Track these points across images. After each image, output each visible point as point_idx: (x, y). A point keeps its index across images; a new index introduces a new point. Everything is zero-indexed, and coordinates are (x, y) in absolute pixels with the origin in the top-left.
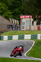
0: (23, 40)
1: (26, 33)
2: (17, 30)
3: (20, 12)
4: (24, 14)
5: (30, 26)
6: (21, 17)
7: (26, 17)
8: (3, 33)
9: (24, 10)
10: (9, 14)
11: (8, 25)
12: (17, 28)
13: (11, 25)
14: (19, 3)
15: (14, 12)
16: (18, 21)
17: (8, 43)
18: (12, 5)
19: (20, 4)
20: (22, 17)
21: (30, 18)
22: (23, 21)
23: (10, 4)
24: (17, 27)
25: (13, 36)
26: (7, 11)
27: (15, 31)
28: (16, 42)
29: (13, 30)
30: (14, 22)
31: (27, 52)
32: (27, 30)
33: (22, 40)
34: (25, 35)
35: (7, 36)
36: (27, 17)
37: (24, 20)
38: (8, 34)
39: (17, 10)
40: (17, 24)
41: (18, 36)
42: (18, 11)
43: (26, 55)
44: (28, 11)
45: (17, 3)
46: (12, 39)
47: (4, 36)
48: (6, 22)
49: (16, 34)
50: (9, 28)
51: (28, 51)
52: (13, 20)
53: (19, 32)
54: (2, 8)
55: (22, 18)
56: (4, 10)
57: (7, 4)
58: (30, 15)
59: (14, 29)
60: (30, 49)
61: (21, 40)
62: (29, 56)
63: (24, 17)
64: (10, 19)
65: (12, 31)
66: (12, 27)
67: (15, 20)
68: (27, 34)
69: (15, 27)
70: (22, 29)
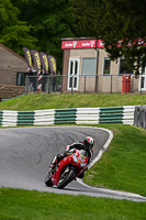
0: (72, 126)
1: (82, 101)
5: (97, 78)
6: (67, 45)
7: (84, 45)
11: (18, 73)
16: (53, 60)
17: (17, 136)
20: (70, 45)
21: (96, 47)
22: (72, 59)
25: (37, 112)
26: (16, 24)
27: (43, 94)
28: (46, 135)
29: (35, 89)
30: (39, 64)
32: (85, 92)
33: (68, 126)
34: (80, 110)
35: (15, 113)
36: (88, 44)
37: (74, 57)
38: (17, 105)
41: (52, 111)
42: (56, 25)
43: (82, 180)
46: (31, 124)
47: (6, 113)
48: (11, 61)
49: (49, 105)
50: (23, 83)
53: (57, 96)
55: (69, 49)
56: (5, 18)
59: (39, 87)
60: (97, 159)
61: (63, 126)
62: (93, 185)
63: (75, 43)
64: (28, 52)
65: (32, 96)
66: (34, 81)
67: (44, 57)
68: (87, 106)
70: (69, 89)
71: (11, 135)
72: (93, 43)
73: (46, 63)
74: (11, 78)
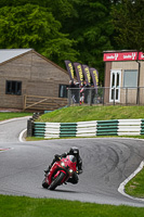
0: (114, 138)
1: (124, 113)
2: (92, 102)
3: (103, 38)
4: (117, 47)
5: (138, 89)
6: (108, 58)
7: (125, 57)
8: (42, 112)
9: (116, 33)
10: (65, 48)
11: (60, 86)
12: (93, 97)
13: (73, 85)
14: (99, 9)
15: (81, 39)
16: (95, 72)
17: (60, 147)
18: (77, 15)
19: (104, 11)
20: (112, 57)
21: (137, 59)
22: (114, 71)
23: (68, 11)
24: (94, 91)
25: (80, 124)
26: (58, 36)
27: (85, 105)
28: (88, 146)
30: (81, 76)
31: (127, 181)
32: (127, 104)
33: (110, 138)
34: (122, 122)
35: (58, 125)
36: (129, 57)
38: (59, 117)
39: (91, 32)
40: (92, 82)
41: (94, 123)
42: (97, 37)
43: (125, 190)
44: (131, 36)
45: (93, 9)
46: (74, 135)
47: (48, 124)
48: (54, 74)
49: (90, 116)
50: (65, 95)
51: (131, 177)
52: (79, 67)
53: (99, 108)
54: (42, 27)
55: (111, 61)
56: (48, 31)
57: (57, 13)
58: (139, 52)
59: (82, 99)
60: (139, 170)
61: (105, 138)
62: (135, 196)
63: (117, 56)
64: (70, 65)
65: (74, 108)
67: (87, 69)
68: (128, 117)
69: (86, 92)
70: (111, 101)
71: (54, 146)
72: (134, 55)
73: (88, 76)
74: (54, 90)
